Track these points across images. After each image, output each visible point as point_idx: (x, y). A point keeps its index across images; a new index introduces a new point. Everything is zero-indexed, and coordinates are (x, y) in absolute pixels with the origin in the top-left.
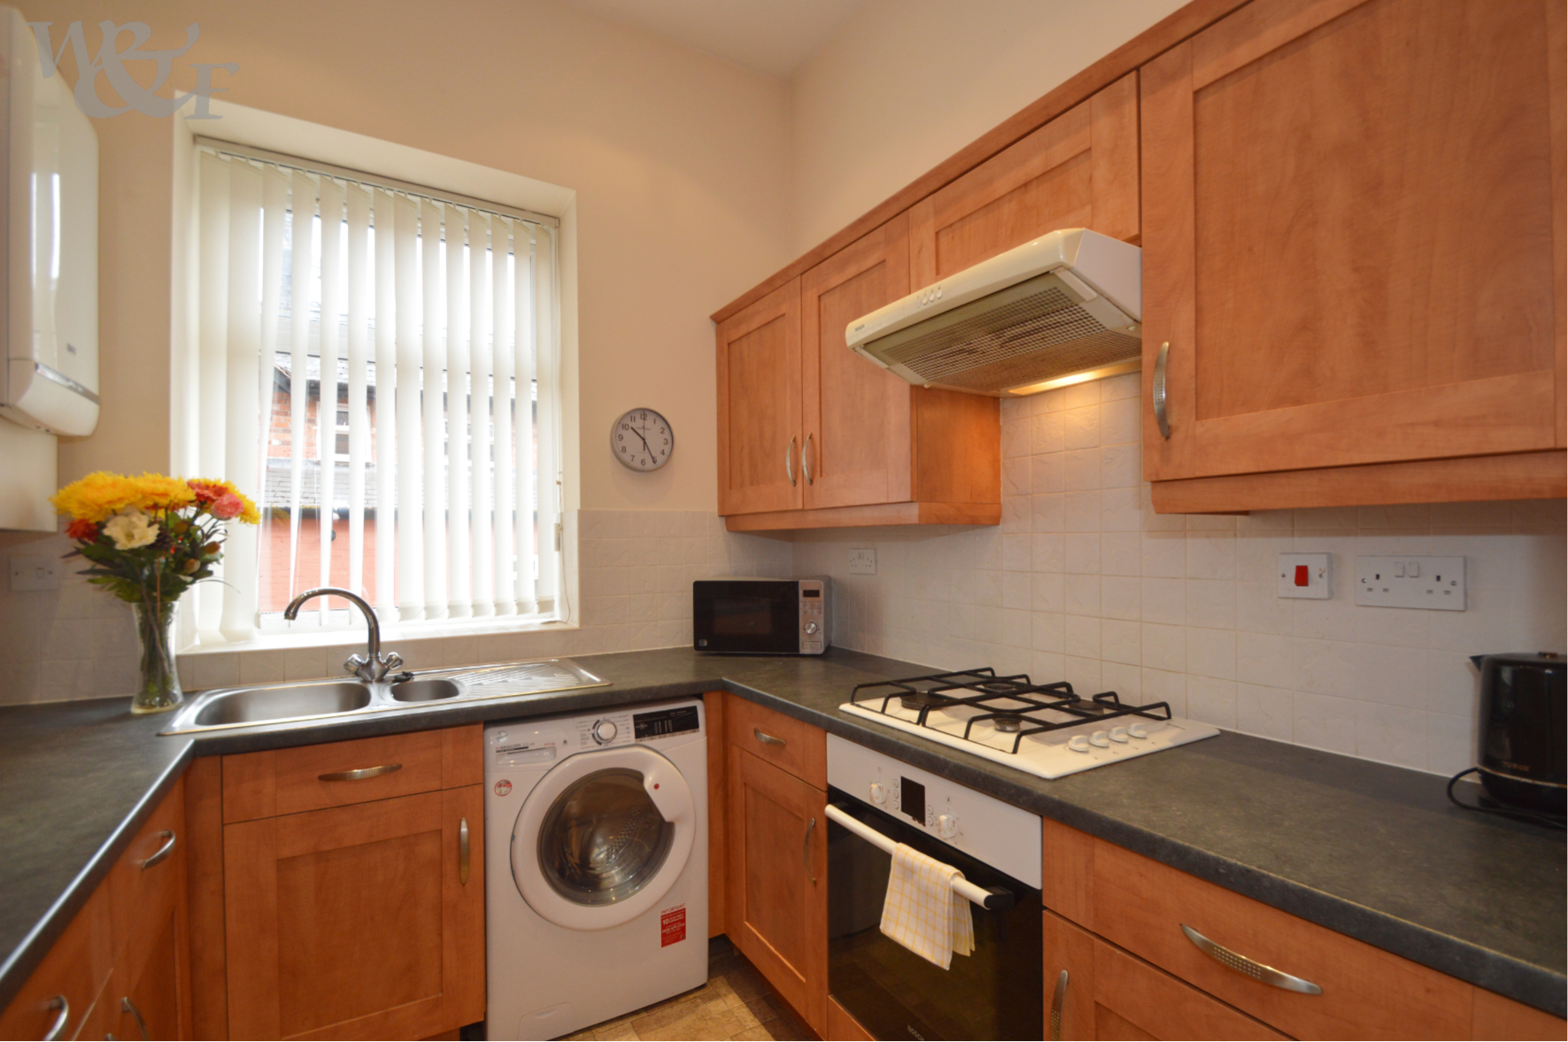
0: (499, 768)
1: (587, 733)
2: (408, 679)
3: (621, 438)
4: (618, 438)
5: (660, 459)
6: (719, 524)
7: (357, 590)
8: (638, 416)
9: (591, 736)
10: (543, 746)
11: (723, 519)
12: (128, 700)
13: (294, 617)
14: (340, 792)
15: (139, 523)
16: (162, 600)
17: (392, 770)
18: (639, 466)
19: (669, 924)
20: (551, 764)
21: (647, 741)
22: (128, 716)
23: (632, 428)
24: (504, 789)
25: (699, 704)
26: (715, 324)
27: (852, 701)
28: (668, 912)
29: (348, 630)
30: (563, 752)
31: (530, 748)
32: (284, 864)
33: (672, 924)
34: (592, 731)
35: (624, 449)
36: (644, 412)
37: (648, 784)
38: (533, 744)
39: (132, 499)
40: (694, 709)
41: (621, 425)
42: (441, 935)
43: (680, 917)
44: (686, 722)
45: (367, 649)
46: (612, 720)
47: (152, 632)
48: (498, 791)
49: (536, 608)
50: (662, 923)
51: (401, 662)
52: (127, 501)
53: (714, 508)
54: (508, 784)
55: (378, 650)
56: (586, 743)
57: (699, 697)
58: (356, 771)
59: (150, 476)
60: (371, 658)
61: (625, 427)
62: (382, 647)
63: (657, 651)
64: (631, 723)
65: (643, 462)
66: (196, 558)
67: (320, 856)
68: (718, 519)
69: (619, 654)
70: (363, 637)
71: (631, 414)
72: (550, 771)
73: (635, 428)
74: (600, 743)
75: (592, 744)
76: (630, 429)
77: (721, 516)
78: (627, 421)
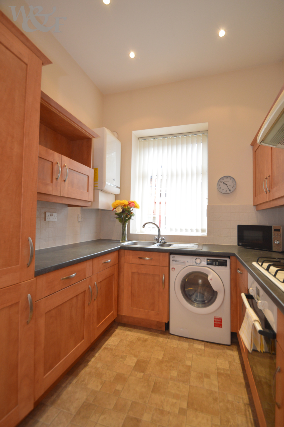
0: (173, 265)
1: (193, 261)
2: (165, 243)
3: (220, 185)
4: (218, 185)
5: (232, 190)
6: (254, 209)
7: (157, 223)
8: (225, 178)
9: (194, 262)
10: (182, 261)
11: (255, 207)
12: (120, 240)
13: (144, 227)
14: (142, 261)
15: (120, 208)
16: (124, 222)
17: (151, 259)
18: (225, 193)
19: (216, 321)
20: (184, 266)
21: (210, 266)
22: (120, 242)
23: (223, 182)
24: (173, 270)
25: (228, 260)
26: (252, 147)
27: (257, 262)
28: (216, 317)
29: (154, 232)
30: (187, 264)
31: (180, 261)
32: (133, 273)
33: (218, 321)
34: (195, 260)
35: (220, 188)
36: (227, 177)
37: (209, 278)
38: (180, 260)
39: (119, 204)
40: (226, 261)
41: (219, 182)
42: (159, 299)
43: (220, 320)
44: (224, 264)
45: (158, 236)
46: (201, 259)
47: (123, 228)
48: (172, 270)
49: (201, 231)
50: (214, 320)
51: (164, 239)
52: (118, 205)
53: (252, 203)
54: (174, 269)
55: (160, 236)
56: (193, 263)
57: (229, 257)
58: (147, 258)
59: (123, 200)
60: (159, 238)
61: (220, 182)
62: (161, 236)
63: (231, 246)
64: (206, 260)
65: (226, 191)
66: (129, 215)
67: (139, 274)
68: (253, 207)
69: (218, 245)
70: (157, 234)
71: (223, 178)
72: (184, 268)
73: (224, 182)
74: (197, 264)
75: (195, 264)
76: (222, 182)
77: (254, 206)
78: (222, 180)
